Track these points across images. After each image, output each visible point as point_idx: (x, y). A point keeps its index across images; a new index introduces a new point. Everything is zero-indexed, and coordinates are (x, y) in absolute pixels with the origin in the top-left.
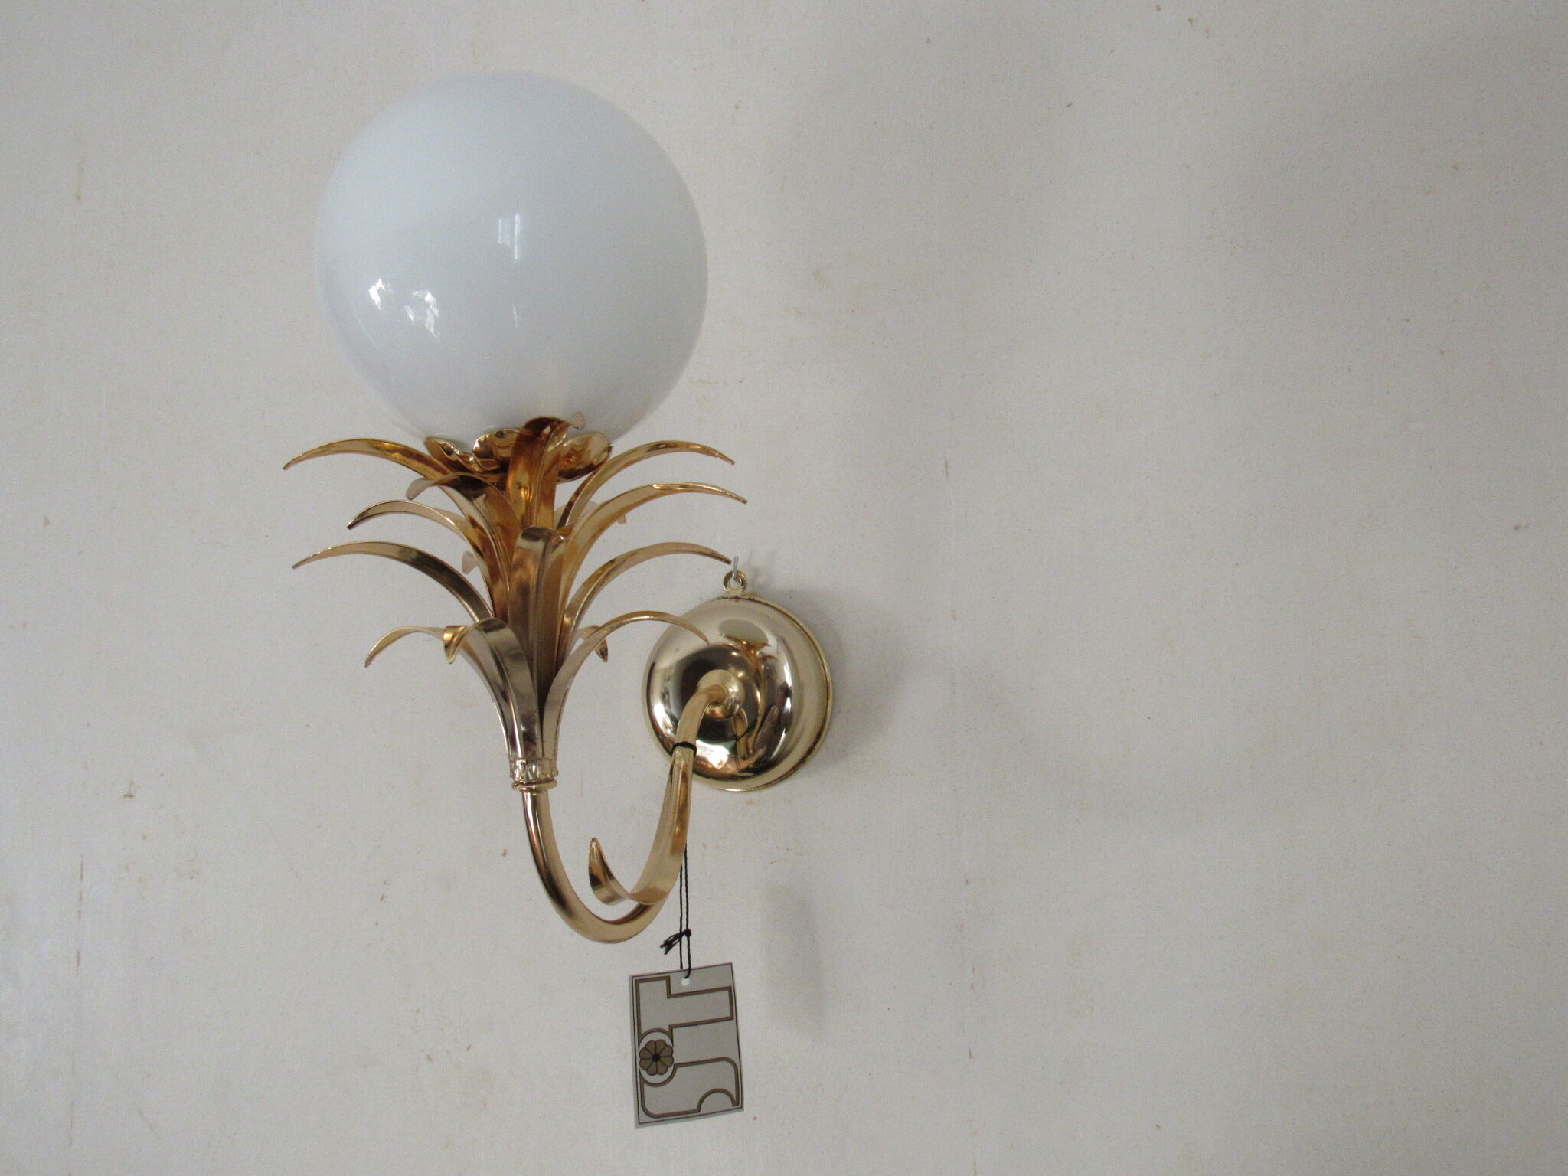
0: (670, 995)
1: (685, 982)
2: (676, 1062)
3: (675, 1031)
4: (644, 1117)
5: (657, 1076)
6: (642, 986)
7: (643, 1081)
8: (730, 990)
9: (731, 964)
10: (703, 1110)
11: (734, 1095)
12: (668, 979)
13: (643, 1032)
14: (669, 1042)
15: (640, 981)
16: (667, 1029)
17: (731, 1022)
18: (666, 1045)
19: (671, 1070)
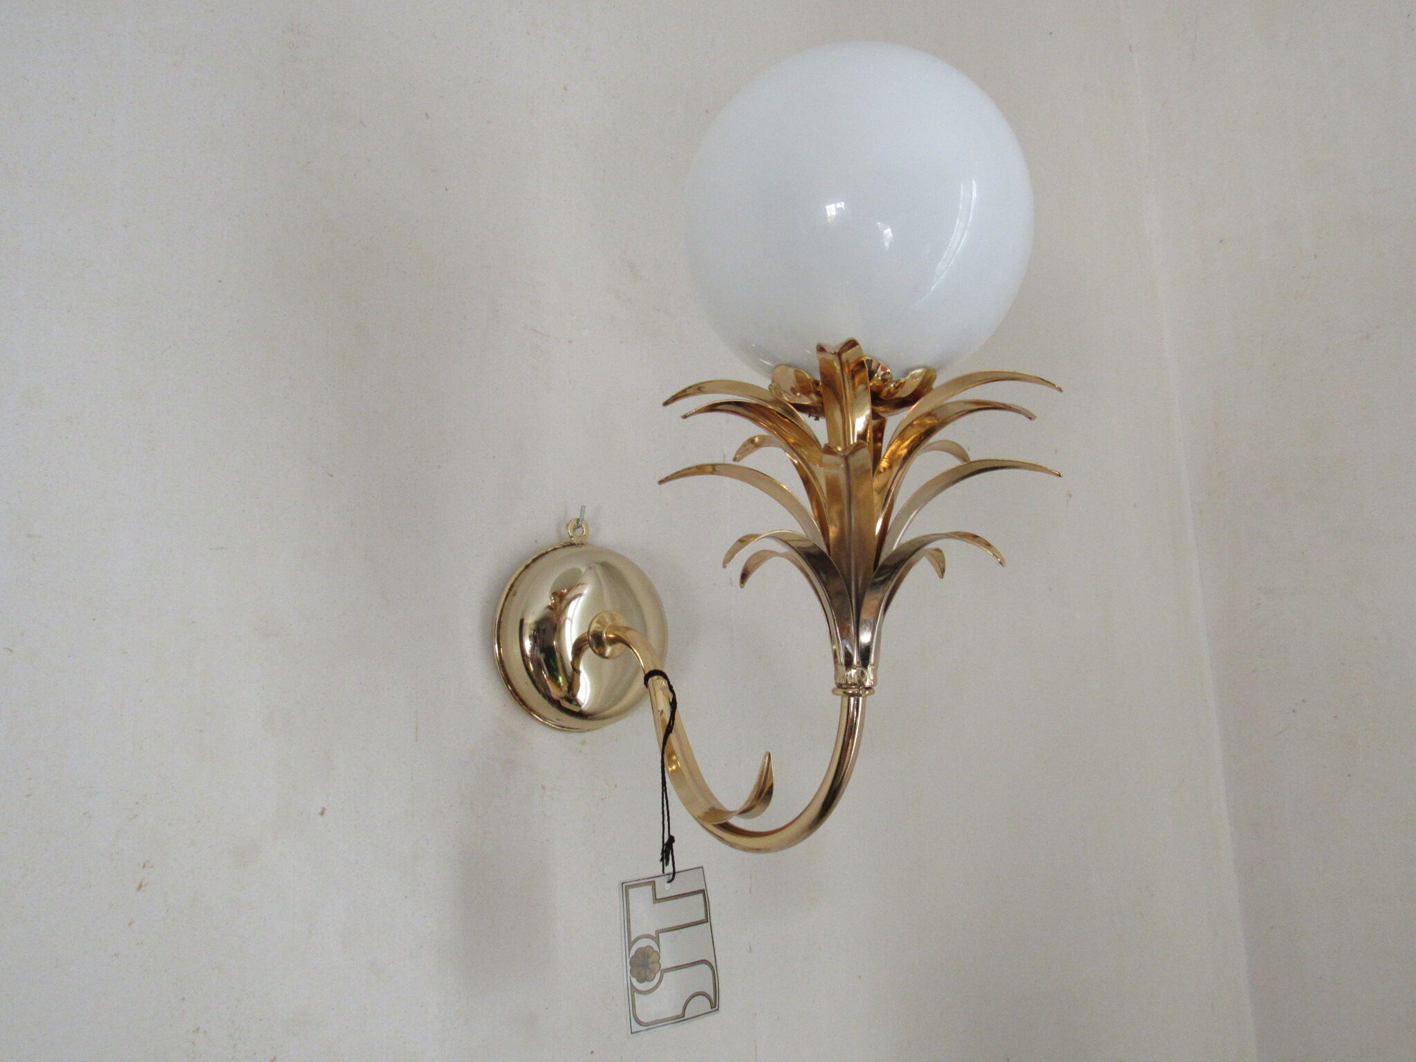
0: (657, 901)
1: (668, 886)
2: (663, 967)
3: (662, 936)
4: (636, 1027)
5: (646, 983)
6: (631, 891)
7: (634, 990)
8: (703, 892)
9: (702, 867)
10: (687, 1015)
11: (712, 997)
12: (654, 884)
13: (633, 938)
14: (656, 948)
15: (626, 887)
16: (654, 935)
17: (708, 924)
18: (654, 951)
19: (658, 976)
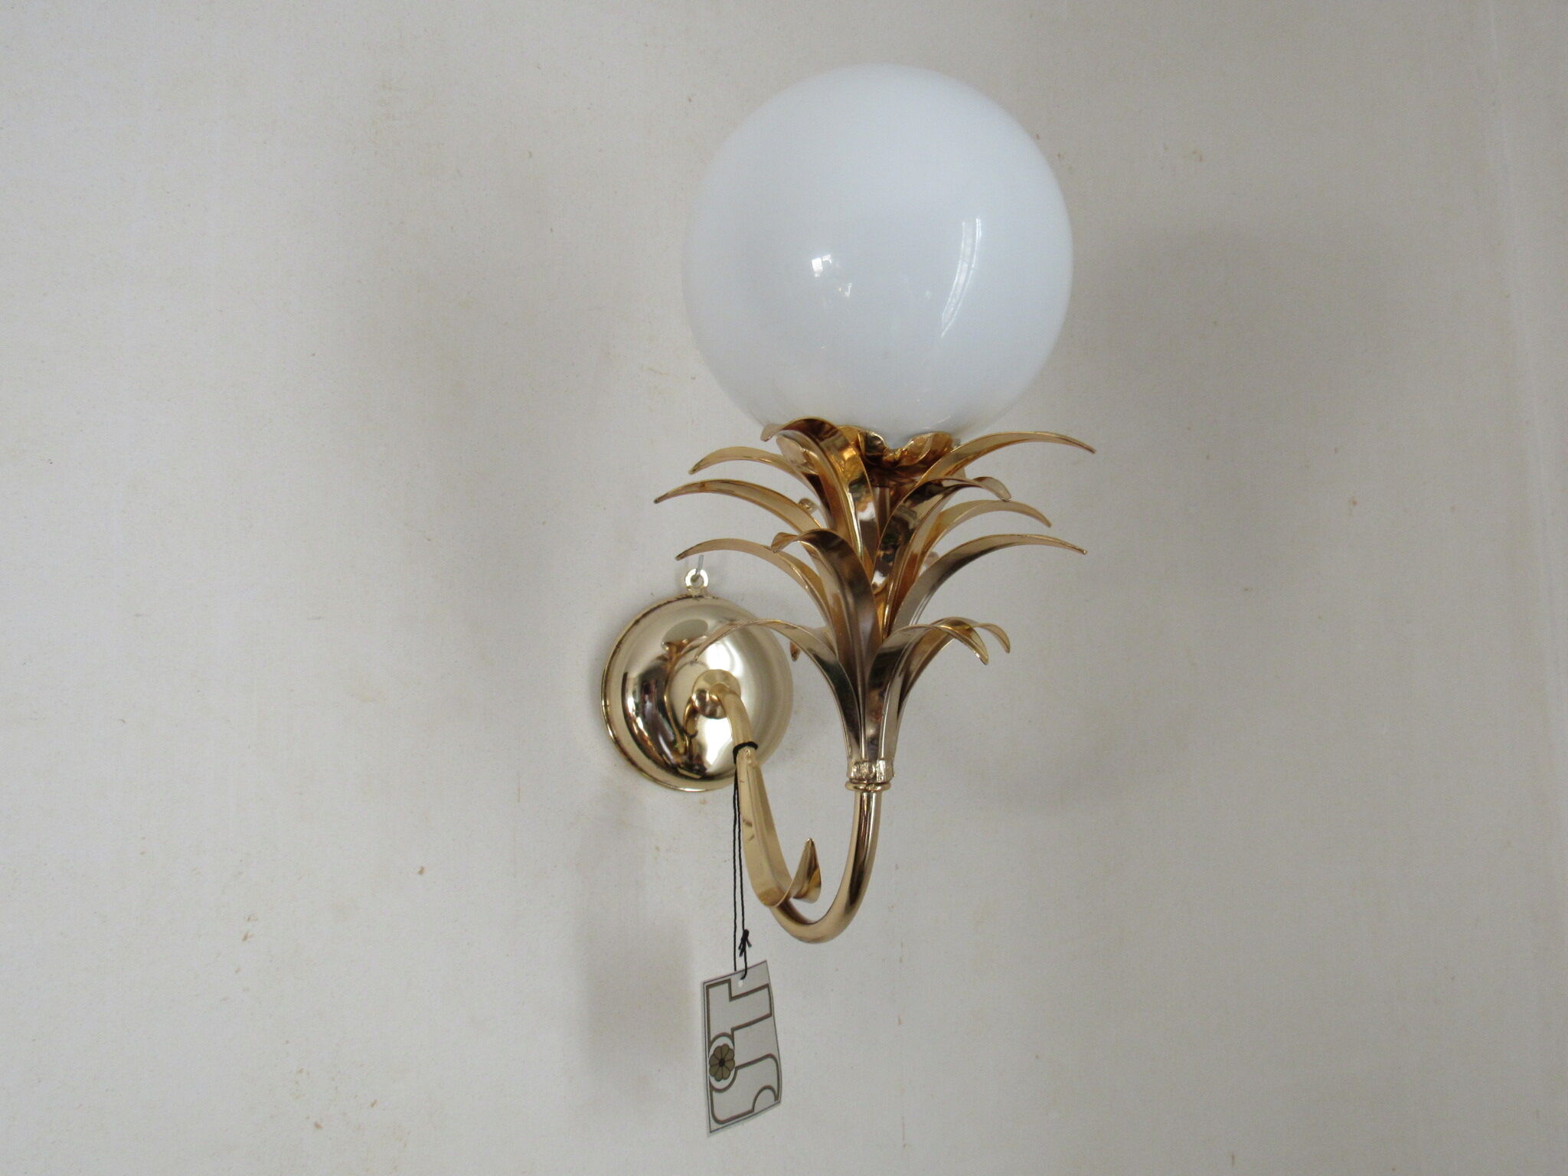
0: (732, 998)
1: (741, 983)
2: (736, 1065)
3: (736, 1033)
4: (715, 1126)
5: (723, 1081)
6: (711, 990)
7: (712, 1089)
8: (767, 986)
9: (765, 962)
10: (756, 1111)
11: (776, 1091)
12: (729, 981)
13: (712, 1036)
14: (731, 1046)
15: (708, 986)
16: (729, 1032)
17: (771, 1019)
18: (729, 1049)
19: (733, 1073)
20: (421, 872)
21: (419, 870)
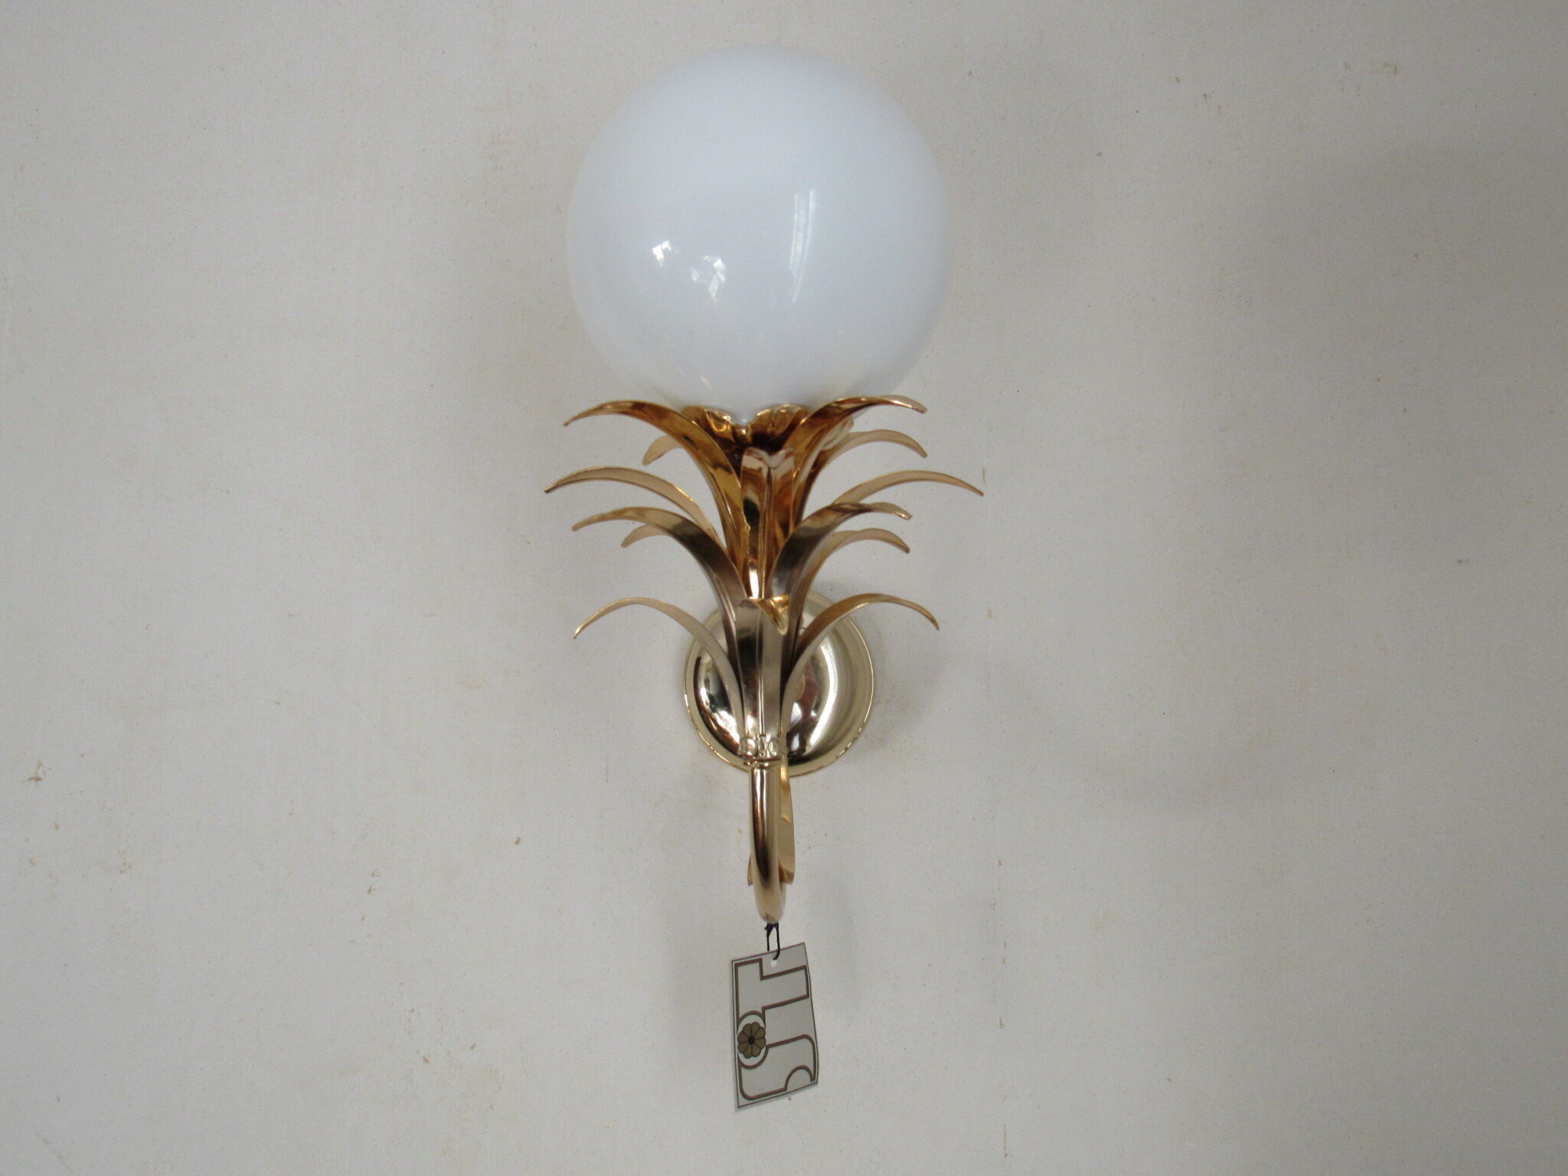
0: (763, 978)
1: (774, 963)
2: (767, 1043)
3: (768, 1013)
4: (743, 1101)
5: (752, 1058)
6: (740, 969)
7: (741, 1065)
8: (805, 968)
9: (803, 944)
10: (789, 1089)
11: (812, 1072)
12: (760, 961)
13: (741, 1015)
14: (762, 1025)
15: (737, 965)
16: (760, 1011)
17: (809, 1000)
18: (760, 1028)
19: (763, 1051)
20: (517, 842)
21: (515, 840)
